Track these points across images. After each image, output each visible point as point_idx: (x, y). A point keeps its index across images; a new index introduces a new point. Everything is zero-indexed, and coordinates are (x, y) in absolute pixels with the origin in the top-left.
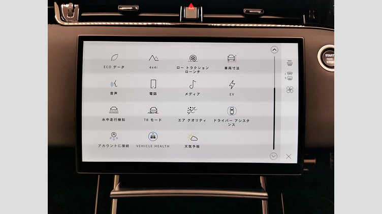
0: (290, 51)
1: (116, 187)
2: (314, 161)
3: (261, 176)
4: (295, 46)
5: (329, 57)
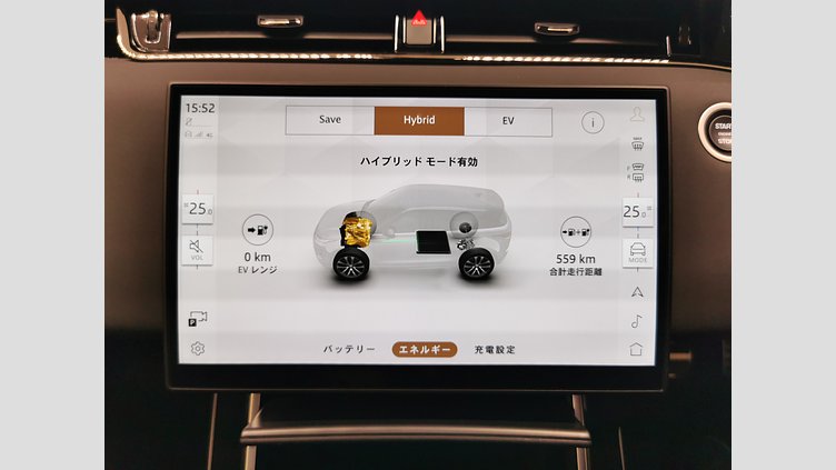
1: (254, 420)
2: (687, 356)
3: (575, 394)
4: (649, 106)
5: (724, 130)
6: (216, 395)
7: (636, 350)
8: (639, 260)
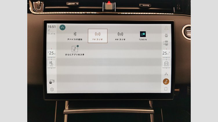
0: (167, 29)
1: (67, 108)
2: (178, 90)
3: (150, 100)
5: (189, 32)
7: (166, 89)
8: (167, 66)
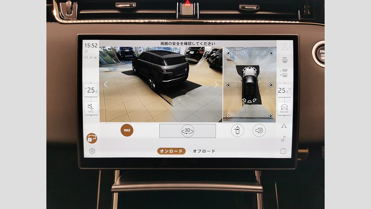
0: (285, 48)
1: (117, 181)
3: (256, 170)
4: (290, 43)
5: (323, 53)
6: (100, 171)
7: (283, 151)
8: (285, 112)
